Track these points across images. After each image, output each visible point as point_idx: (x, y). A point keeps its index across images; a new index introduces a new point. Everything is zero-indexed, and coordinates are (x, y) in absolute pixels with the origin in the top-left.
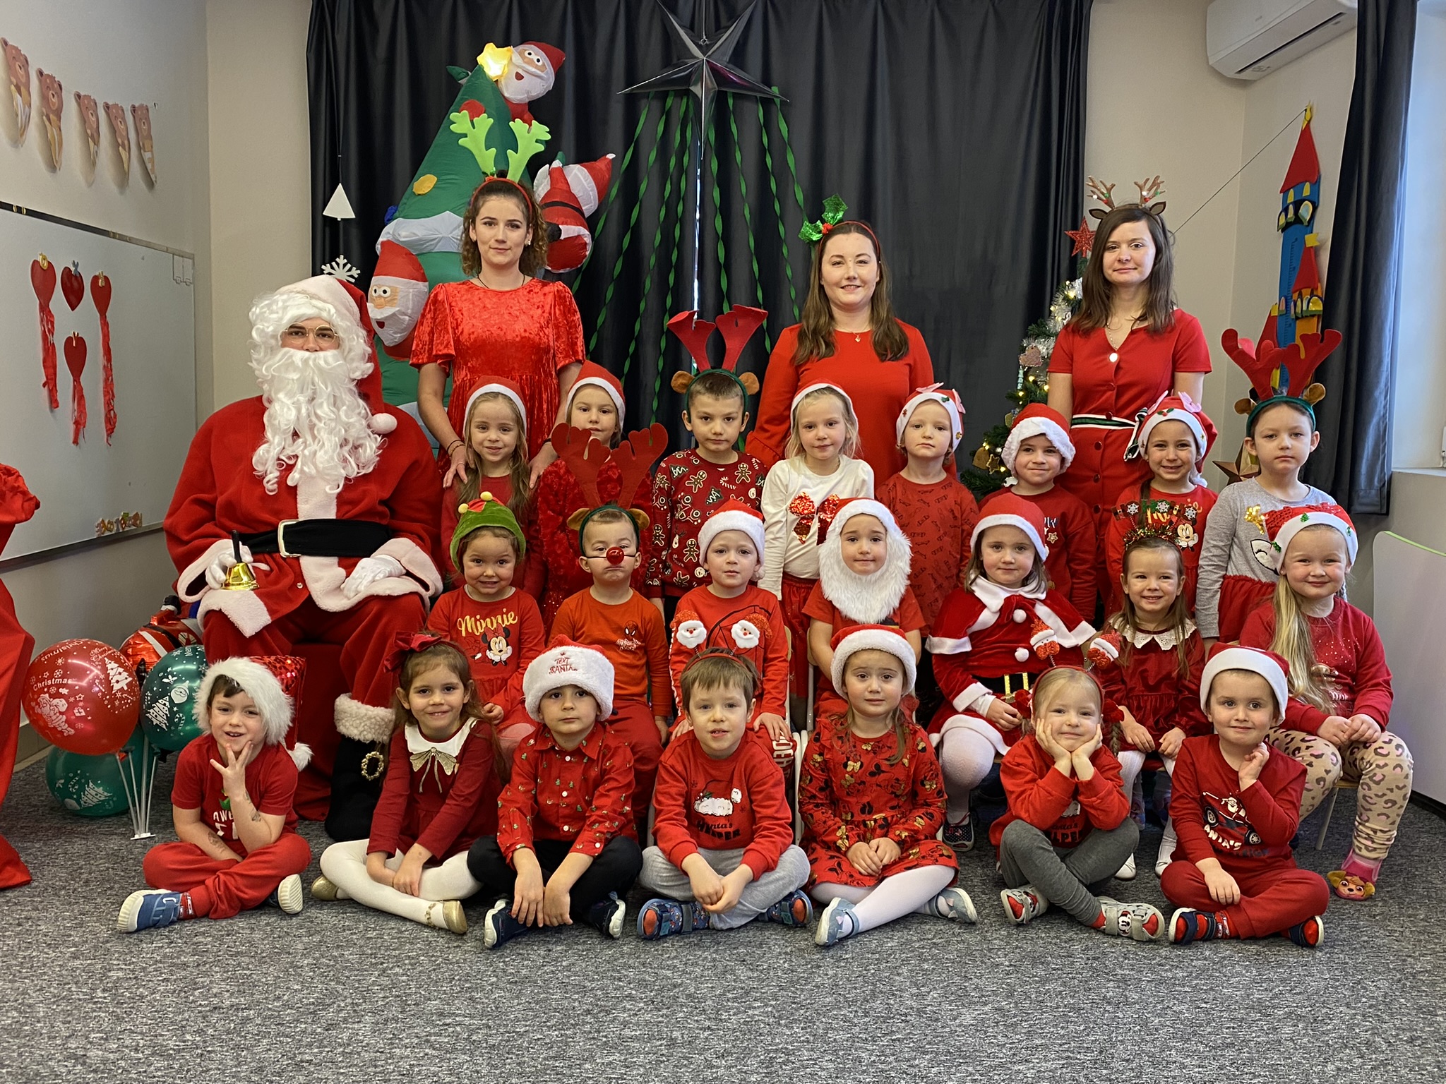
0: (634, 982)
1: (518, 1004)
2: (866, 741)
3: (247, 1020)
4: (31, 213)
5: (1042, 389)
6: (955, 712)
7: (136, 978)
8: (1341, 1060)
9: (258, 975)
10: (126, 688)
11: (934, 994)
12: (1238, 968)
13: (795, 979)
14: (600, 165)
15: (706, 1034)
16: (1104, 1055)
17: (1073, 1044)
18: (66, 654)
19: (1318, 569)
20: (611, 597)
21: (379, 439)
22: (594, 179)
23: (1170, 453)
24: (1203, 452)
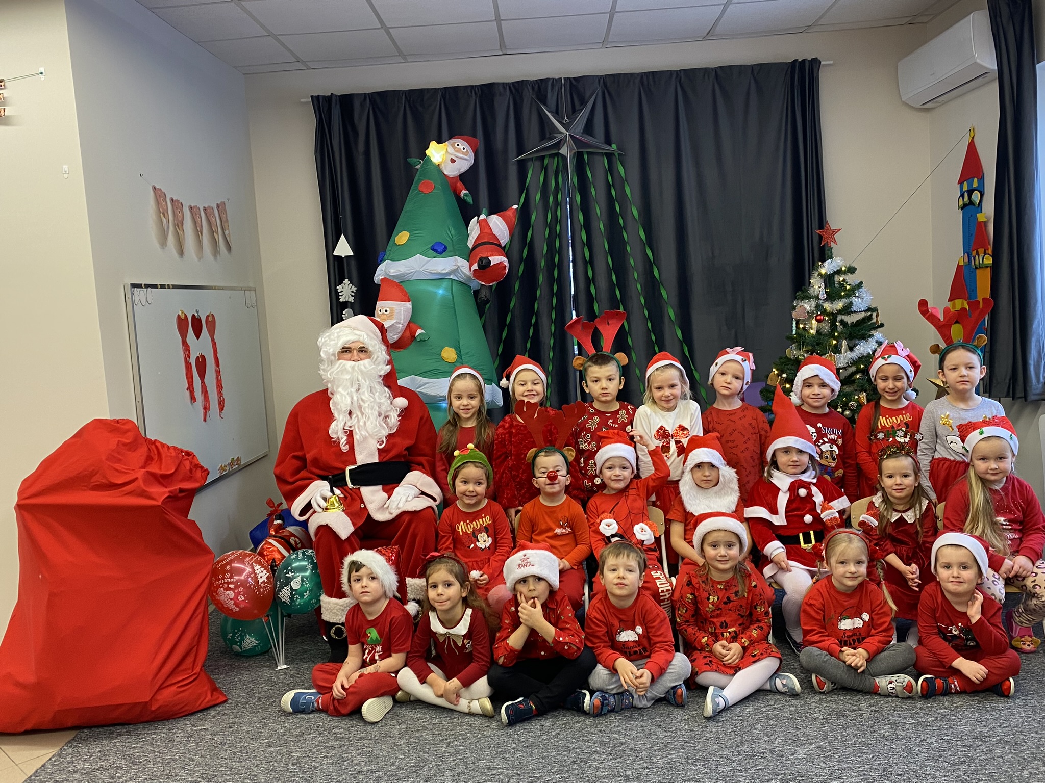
0: (597, 742)
1: (532, 760)
2: (720, 583)
4: (175, 287)
5: (808, 332)
7: (308, 756)
8: (1033, 768)
9: (377, 751)
10: (266, 580)
11: (779, 740)
13: (693, 735)
14: (509, 213)
16: (886, 773)
17: (866, 767)
18: (231, 562)
19: (993, 465)
20: (552, 501)
22: (506, 223)
23: (890, 384)
24: (911, 379)
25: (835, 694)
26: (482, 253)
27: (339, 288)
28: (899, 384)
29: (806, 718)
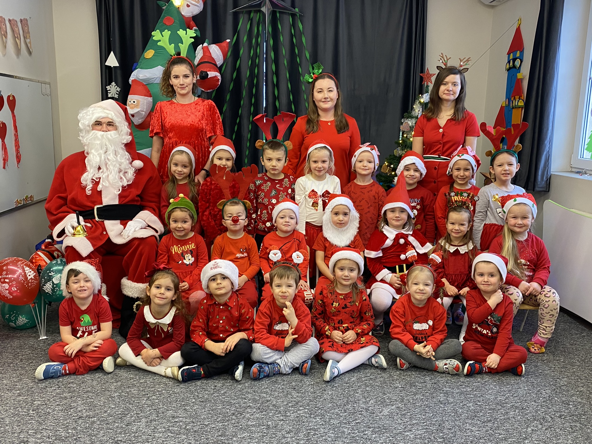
0: (251, 399)
1: (205, 411)
2: (341, 294)
3: (94, 422)
5: (409, 139)
6: (377, 281)
7: (46, 404)
8: (533, 426)
9: (96, 401)
10: (33, 278)
11: (372, 401)
12: (491, 386)
13: (316, 396)
14: (224, 44)
15: (281, 422)
16: (440, 428)
17: (428, 422)
18: (7, 264)
19: (520, 221)
20: (235, 236)
21: (134, 169)
22: (221, 49)
23: (461, 173)
24: (475, 171)
25: (410, 370)
26: (203, 68)
27: (108, 88)
28: (467, 173)
29: (390, 386)
